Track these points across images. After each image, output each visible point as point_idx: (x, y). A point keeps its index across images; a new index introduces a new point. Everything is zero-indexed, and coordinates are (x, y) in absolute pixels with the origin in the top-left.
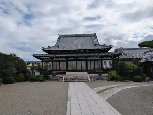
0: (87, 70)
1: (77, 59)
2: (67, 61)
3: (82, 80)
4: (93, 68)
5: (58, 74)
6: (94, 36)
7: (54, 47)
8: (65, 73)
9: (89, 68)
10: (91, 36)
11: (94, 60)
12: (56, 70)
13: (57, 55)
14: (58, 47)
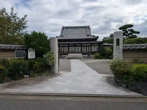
0: (81, 52)
1: (75, 45)
2: (69, 47)
3: (78, 58)
4: (85, 51)
5: (63, 54)
6: (88, 28)
7: (59, 36)
8: (67, 54)
9: (83, 51)
10: (86, 28)
11: (86, 46)
12: (62, 52)
13: (62, 43)
14: (63, 36)
